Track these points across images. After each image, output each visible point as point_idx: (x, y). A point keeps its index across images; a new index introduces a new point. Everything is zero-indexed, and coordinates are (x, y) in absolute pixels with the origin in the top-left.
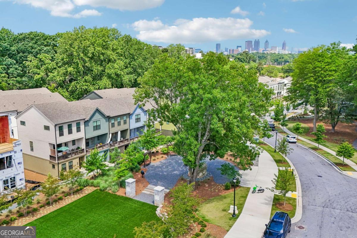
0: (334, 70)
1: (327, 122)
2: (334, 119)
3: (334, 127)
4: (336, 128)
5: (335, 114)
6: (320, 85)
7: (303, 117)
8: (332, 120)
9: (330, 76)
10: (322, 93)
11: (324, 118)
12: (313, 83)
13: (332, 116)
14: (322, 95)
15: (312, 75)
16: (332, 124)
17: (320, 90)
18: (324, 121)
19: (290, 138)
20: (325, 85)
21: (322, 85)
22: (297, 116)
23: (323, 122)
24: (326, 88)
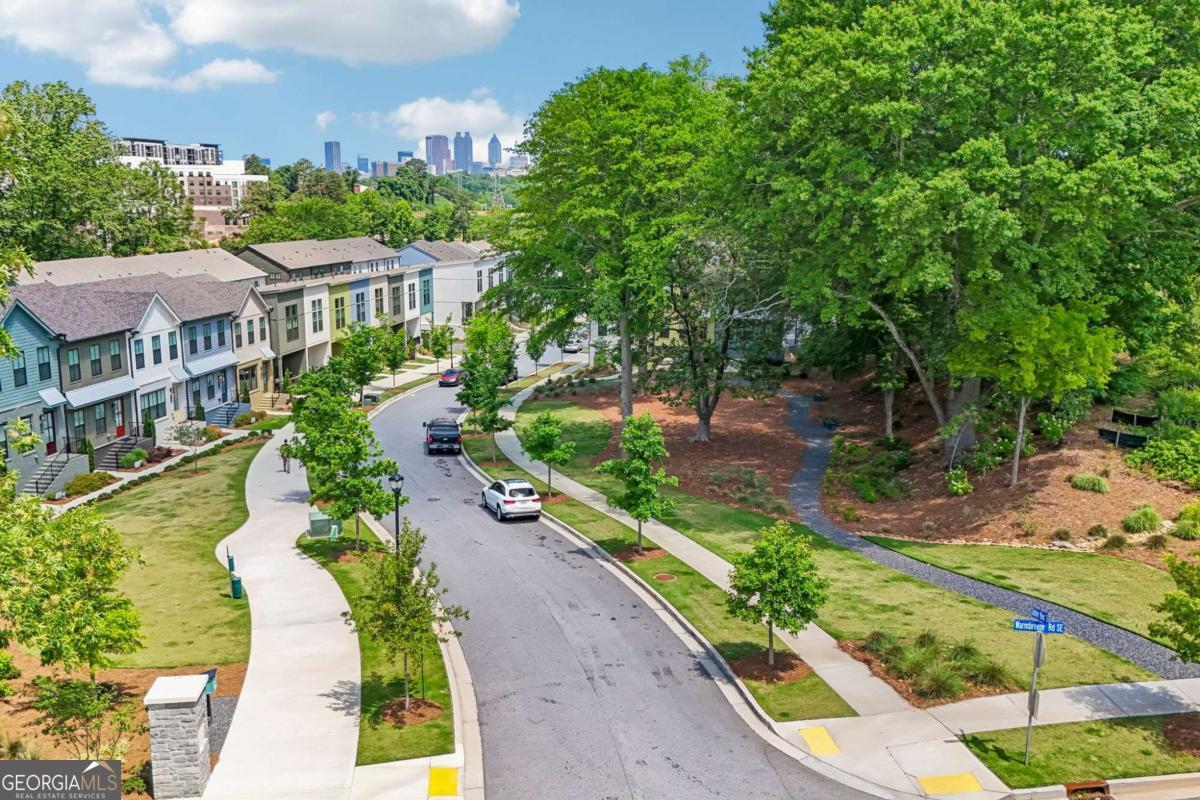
0: (688, 147)
1: (677, 398)
2: (704, 384)
3: (705, 418)
4: (714, 420)
5: (706, 361)
6: (630, 221)
7: (593, 381)
8: (696, 389)
9: (672, 172)
10: (646, 261)
11: (665, 380)
12: (602, 212)
13: (695, 369)
14: (646, 267)
15: (592, 170)
16: (697, 403)
17: (635, 243)
18: (664, 395)
19: (508, 498)
20: (653, 222)
21: (644, 221)
22: (569, 377)
23: (661, 399)
24: (658, 236)
